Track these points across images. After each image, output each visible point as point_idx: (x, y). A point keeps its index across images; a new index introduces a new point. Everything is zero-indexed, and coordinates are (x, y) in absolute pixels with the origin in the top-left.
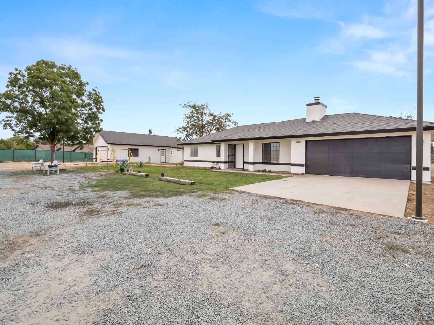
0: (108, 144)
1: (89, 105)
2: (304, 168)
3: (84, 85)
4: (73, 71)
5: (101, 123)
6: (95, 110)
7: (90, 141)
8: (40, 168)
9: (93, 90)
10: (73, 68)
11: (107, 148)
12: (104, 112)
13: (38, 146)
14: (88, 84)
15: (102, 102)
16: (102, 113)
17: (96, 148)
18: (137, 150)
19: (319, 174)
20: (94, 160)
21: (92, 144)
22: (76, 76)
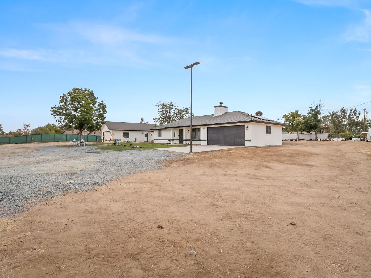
0: (110, 130)
1: (99, 109)
2: (206, 142)
3: (96, 98)
4: (91, 92)
5: (105, 119)
6: (102, 112)
7: (99, 129)
8: (74, 144)
9: (101, 101)
10: (90, 90)
11: (109, 132)
12: (107, 112)
13: (64, 132)
14: (98, 98)
15: (106, 108)
16: (105, 114)
17: (103, 132)
18: (129, 133)
19: (213, 145)
20: (102, 141)
21: (101, 130)
22: (92, 94)
